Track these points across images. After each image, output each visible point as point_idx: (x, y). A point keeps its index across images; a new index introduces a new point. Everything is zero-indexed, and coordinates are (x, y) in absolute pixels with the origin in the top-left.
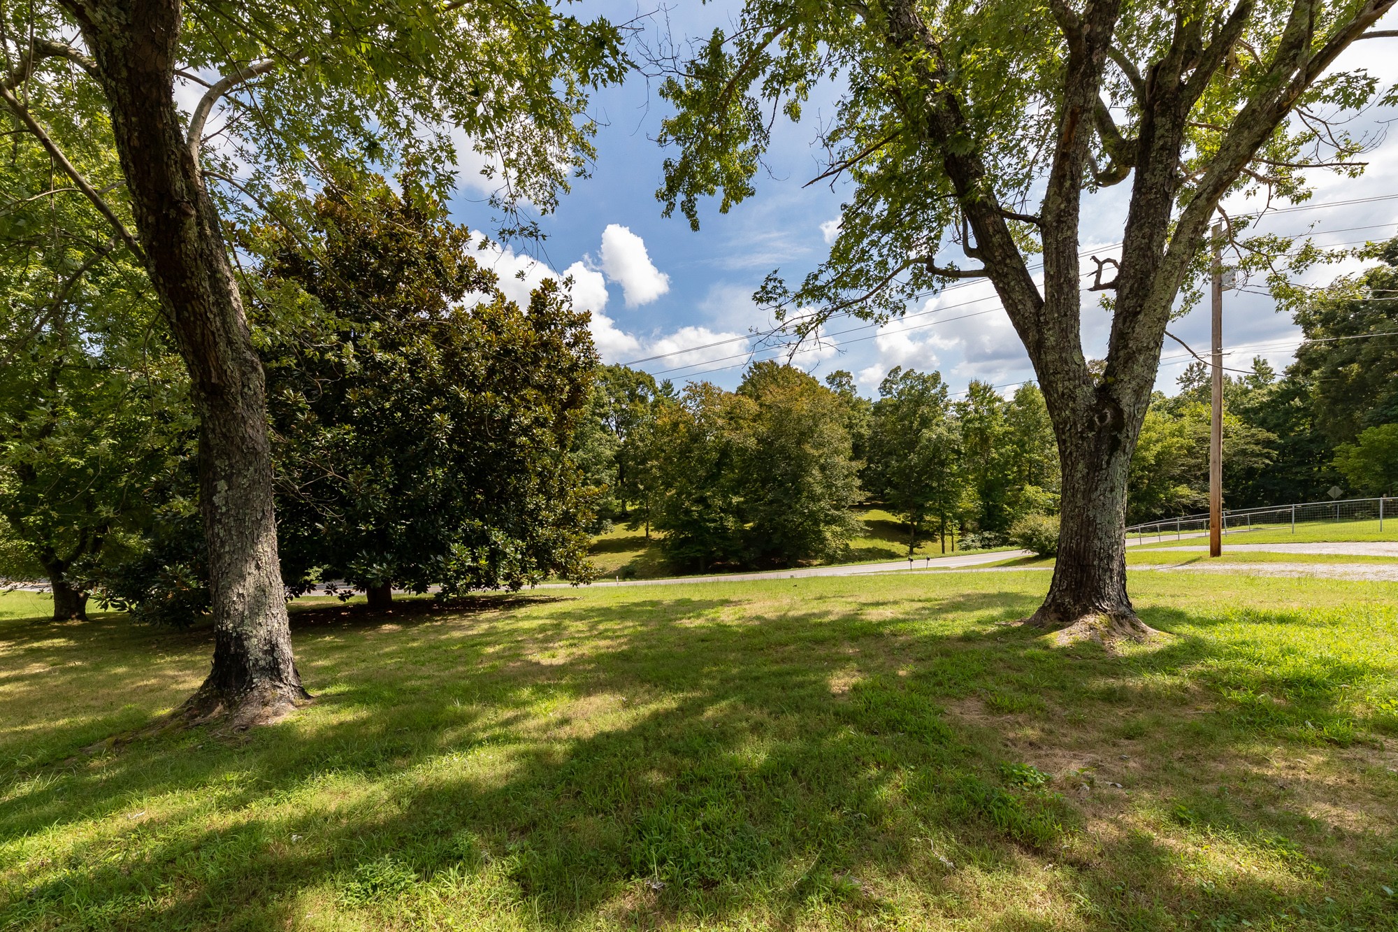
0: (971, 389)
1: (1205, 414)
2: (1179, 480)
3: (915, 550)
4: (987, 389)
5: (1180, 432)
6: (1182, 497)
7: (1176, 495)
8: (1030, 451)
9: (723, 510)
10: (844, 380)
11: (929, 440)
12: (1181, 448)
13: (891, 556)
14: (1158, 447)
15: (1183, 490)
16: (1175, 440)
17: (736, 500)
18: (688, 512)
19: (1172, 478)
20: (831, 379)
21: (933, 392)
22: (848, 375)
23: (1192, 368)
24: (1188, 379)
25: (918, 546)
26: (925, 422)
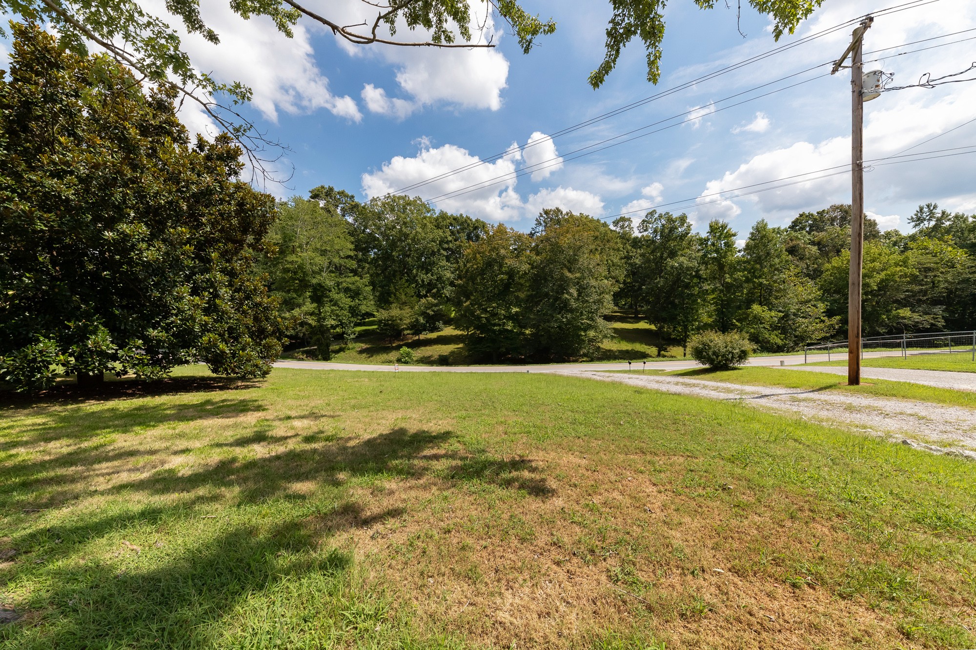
0: (711, 227)
1: (931, 247)
2: (902, 304)
3: (662, 352)
4: (724, 227)
5: (905, 263)
6: (904, 318)
7: (898, 317)
8: (760, 277)
9: (505, 317)
10: (627, 223)
11: (672, 267)
12: (905, 276)
13: (643, 356)
14: (883, 275)
15: (905, 312)
16: (898, 269)
17: (515, 310)
18: (479, 318)
19: (896, 301)
20: (616, 223)
21: (680, 230)
22: (629, 220)
23: (921, 209)
24: (919, 219)
25: (665, 350)
26: (673, 254)
